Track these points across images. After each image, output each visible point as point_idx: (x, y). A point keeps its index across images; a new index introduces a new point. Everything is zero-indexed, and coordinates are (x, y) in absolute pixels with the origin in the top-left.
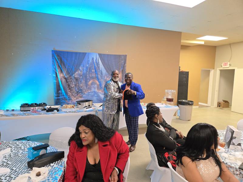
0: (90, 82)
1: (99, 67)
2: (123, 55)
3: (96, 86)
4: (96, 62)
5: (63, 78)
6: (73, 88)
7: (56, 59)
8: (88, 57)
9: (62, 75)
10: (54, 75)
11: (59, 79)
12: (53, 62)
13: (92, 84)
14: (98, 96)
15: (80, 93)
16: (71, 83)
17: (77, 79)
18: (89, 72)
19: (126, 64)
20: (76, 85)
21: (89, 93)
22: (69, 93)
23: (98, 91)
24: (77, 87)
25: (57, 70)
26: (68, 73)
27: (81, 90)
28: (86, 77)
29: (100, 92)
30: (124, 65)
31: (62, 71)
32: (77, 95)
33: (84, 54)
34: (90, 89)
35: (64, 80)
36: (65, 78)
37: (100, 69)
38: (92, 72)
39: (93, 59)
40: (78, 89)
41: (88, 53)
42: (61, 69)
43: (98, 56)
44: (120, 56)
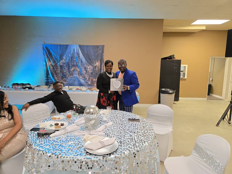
0: (72, 69)
1: (79, 57)
2: (101, 46)
3: (77, 72)
4: (77, 52)
5: (51, 66)
6: (59, 73)
7: (45, 51)
8: (70, 48)
9: (50, 63)
10: (45, 63)
11: (48, 66)
12: (44, 53)
13: (74, 71)
14: (79, 81)
15: (64, 77)
16: (57, 70)
17: (61, 67)
18: (71, 60)
19: (104, 53)
20: (61, 71)
21: (72, 78)
22: (56, 77)
23: (79, 77)
24: (62, 73)
25: (46, 59)
26: (54, 62)
27: (65, 75)
28: (68, 64)
29: (81, 77)
30: (102, 54)
31: (50, 60)
32: (62, 79)
33: (67, 46)
34: (72, 74)
35: (51, 67)
36: (52, 66)
37: (81, 58)
38: (73, 60)
39: (74, 50)
40: (63, 74)
41: (70, 45)
42: (49, 59)
43: (78, 47)
44: (98, 47)
